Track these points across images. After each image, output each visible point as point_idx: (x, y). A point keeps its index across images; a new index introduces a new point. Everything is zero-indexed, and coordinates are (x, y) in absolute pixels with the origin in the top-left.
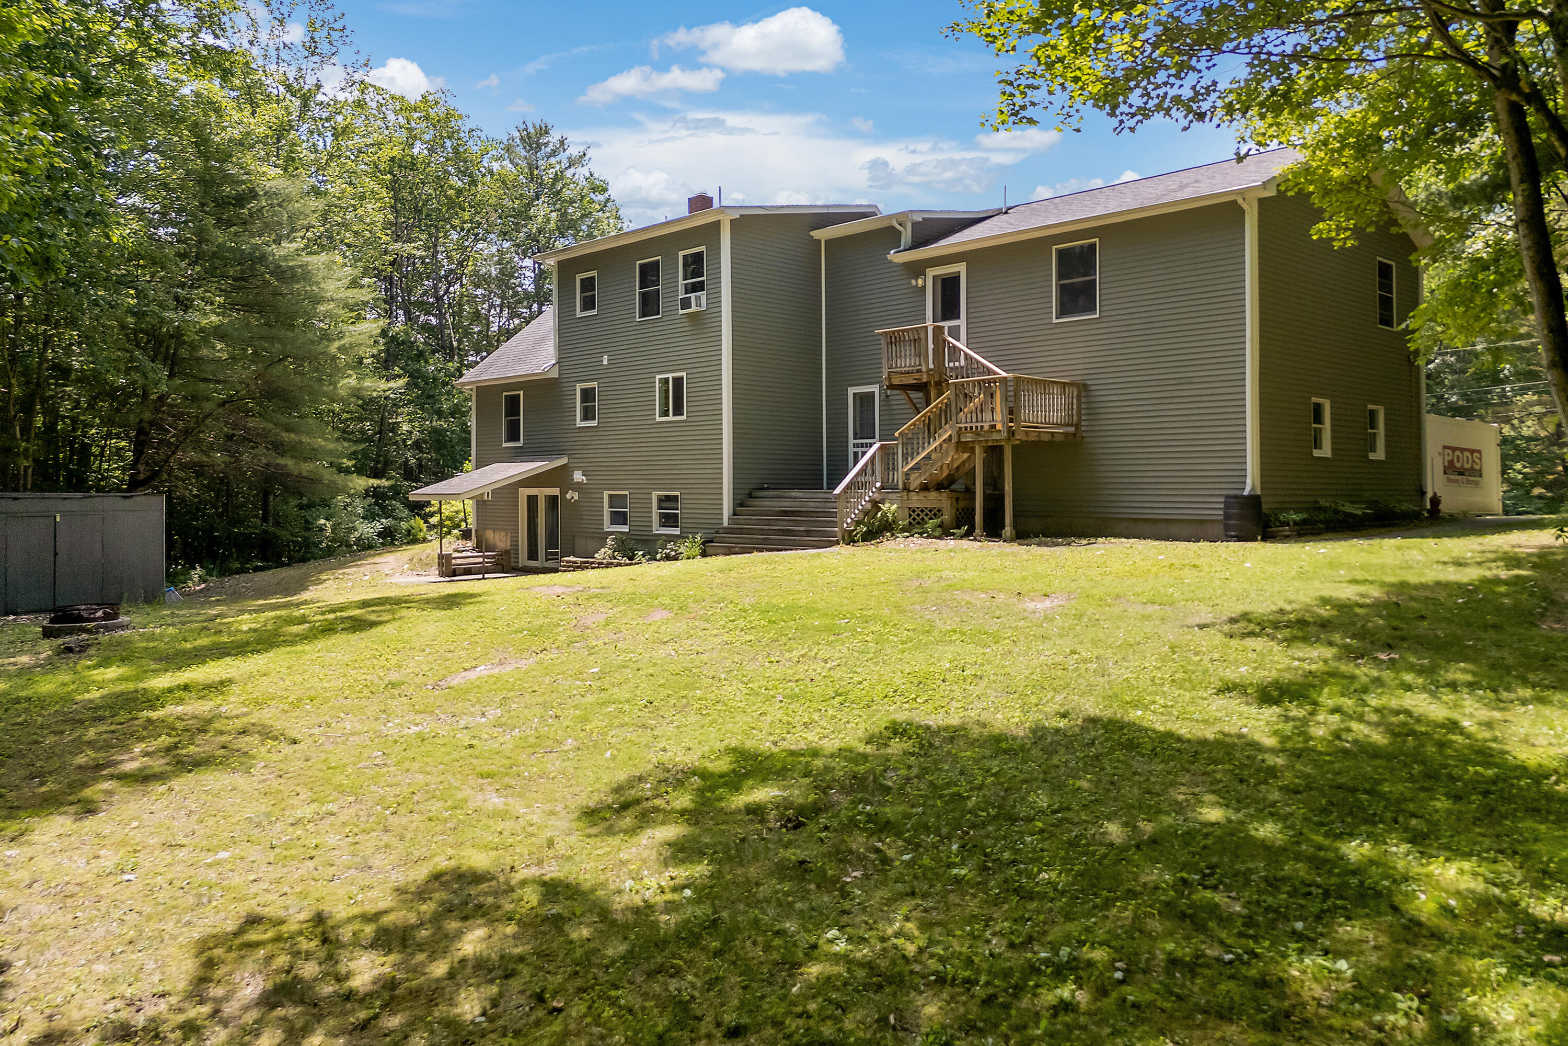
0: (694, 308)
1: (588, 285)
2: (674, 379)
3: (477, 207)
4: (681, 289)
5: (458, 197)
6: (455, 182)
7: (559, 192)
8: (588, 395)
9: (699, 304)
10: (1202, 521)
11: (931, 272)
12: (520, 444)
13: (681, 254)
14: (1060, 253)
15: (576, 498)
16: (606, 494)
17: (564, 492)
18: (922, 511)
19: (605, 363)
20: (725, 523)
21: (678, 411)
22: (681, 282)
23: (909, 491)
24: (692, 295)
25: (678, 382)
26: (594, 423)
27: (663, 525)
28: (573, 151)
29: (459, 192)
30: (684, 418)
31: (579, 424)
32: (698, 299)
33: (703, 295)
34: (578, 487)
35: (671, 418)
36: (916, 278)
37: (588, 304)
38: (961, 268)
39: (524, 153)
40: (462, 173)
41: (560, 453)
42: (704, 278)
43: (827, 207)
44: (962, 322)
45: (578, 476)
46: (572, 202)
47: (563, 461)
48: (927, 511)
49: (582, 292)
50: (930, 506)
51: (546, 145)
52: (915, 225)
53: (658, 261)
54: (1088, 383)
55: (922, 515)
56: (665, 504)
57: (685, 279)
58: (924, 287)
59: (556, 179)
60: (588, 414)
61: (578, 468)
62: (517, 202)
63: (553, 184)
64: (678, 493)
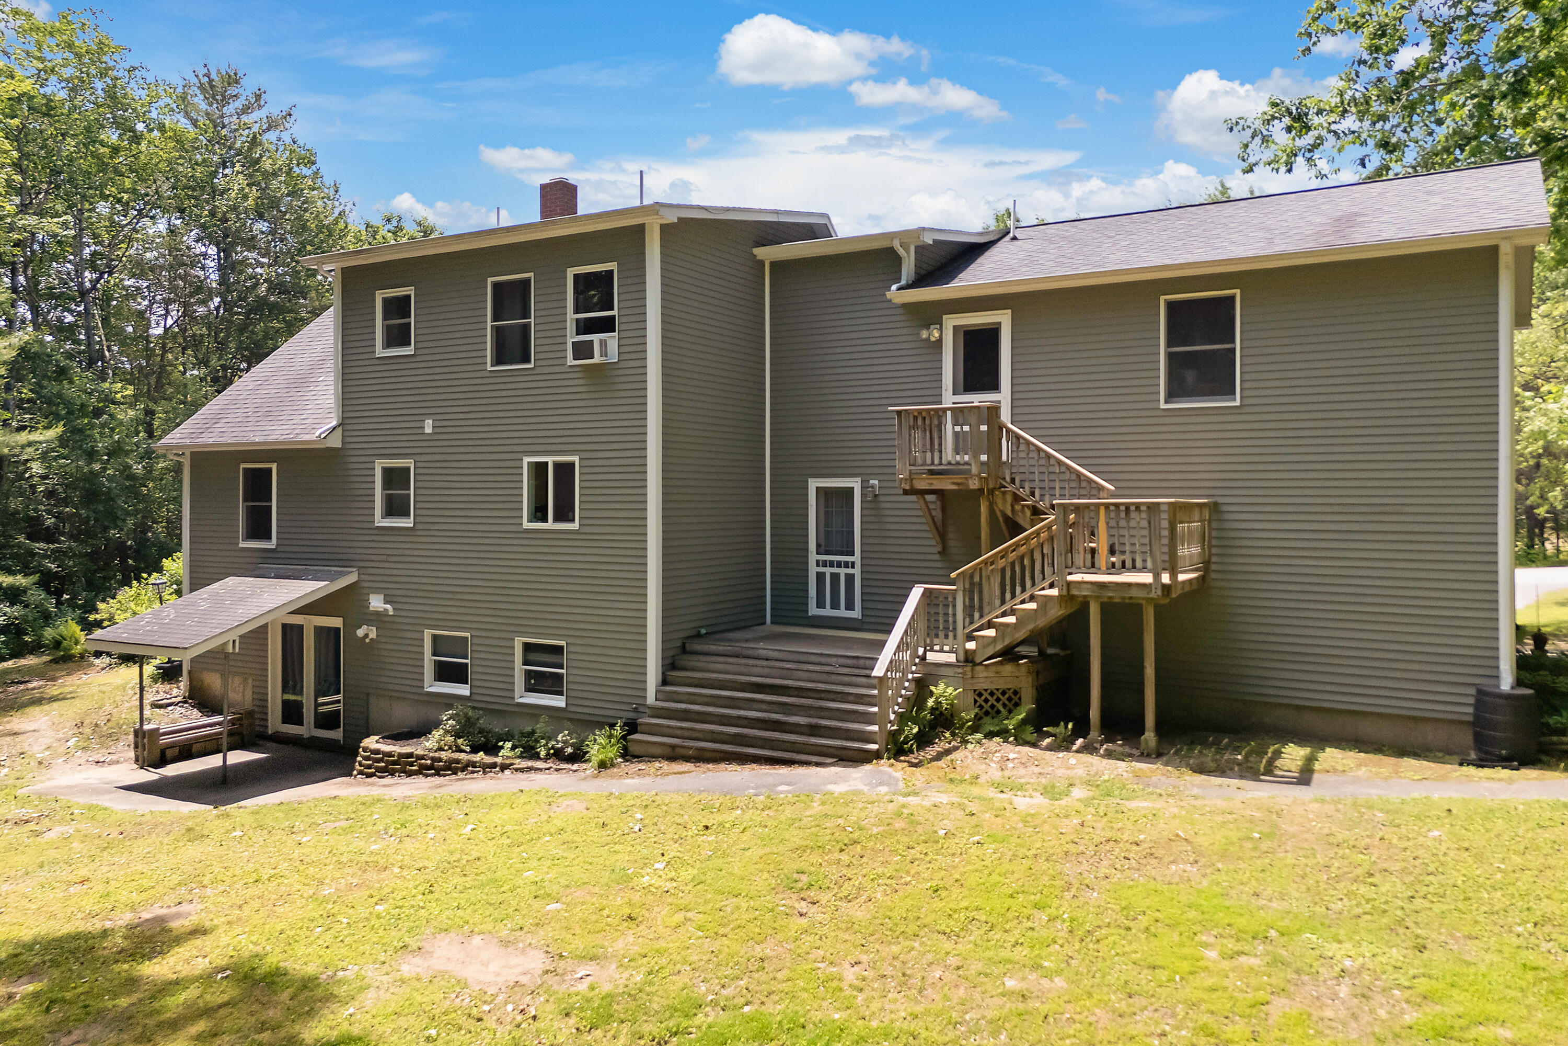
0: (597, 359)
1: (398, 307)
2: (557, 465)
3: (142, 172)
4: (571, 327)
5: (111, 158)
6: (111, 136)
7: (258, 161)
8: (396, 478)
9: (604, 353)
10: (1416, 719)
11: (951, 321)
12: (272, 544)
13: (571, 272)
14: (1170, 305)
15: (373, 634)
16: (428, 634)
17: (352, 625)
18: (992, 694)
19: (428, 430)
20: (651, 699)
21: (565, 513)
22: (571, 316)
23: (975, 664)
24: (595, 338)
25: (565, 471)
26: (407, 523)
27: (529, 689)
28: (273, 107)
29: (116, 150)
30: (575, 526)
31: (380, 521)
32: (603, 343)
33: (612, 340)
34: (378, 618)
35: (550, 525)
36: (927, 327)
37: (398, 336)
38: (1004, 319)
39: (203, 106)
40: (118, 124)
41: (346, 563)
42: (615, 312)
43: (777, 212)
44: (1003, 397)
45: (377, 603)
46: (275, 174)
47: (351, 578)
48: (998, 694)
49: (385, 318)
50: (1003, 686)
51: (236, 96)
52: (921, 250)
53: (527, 282)
54: (1220, 500)
55: (992, 700)
56: (533, 657)
57: (577, 311)
58: (940, 341)
59: (254, 142)
60: (395, 507)
61: (377, 591)
62: (199, 169)
63: (250, 149)
64: (563, 643)
